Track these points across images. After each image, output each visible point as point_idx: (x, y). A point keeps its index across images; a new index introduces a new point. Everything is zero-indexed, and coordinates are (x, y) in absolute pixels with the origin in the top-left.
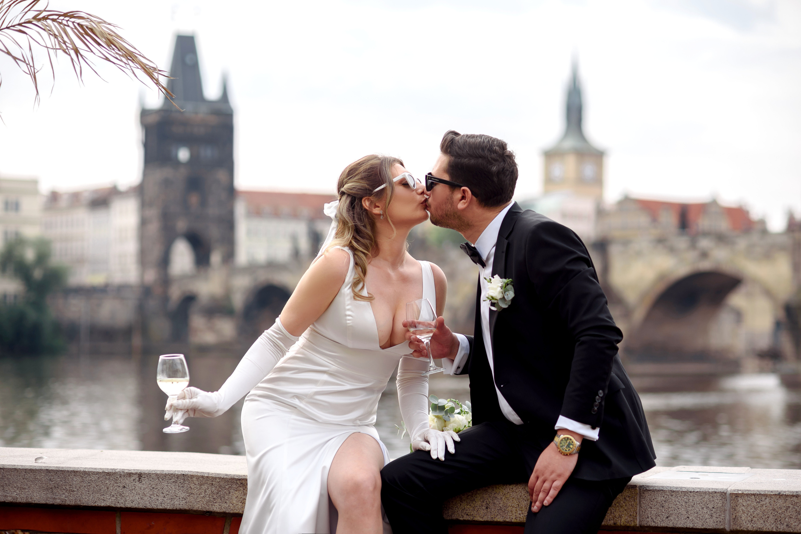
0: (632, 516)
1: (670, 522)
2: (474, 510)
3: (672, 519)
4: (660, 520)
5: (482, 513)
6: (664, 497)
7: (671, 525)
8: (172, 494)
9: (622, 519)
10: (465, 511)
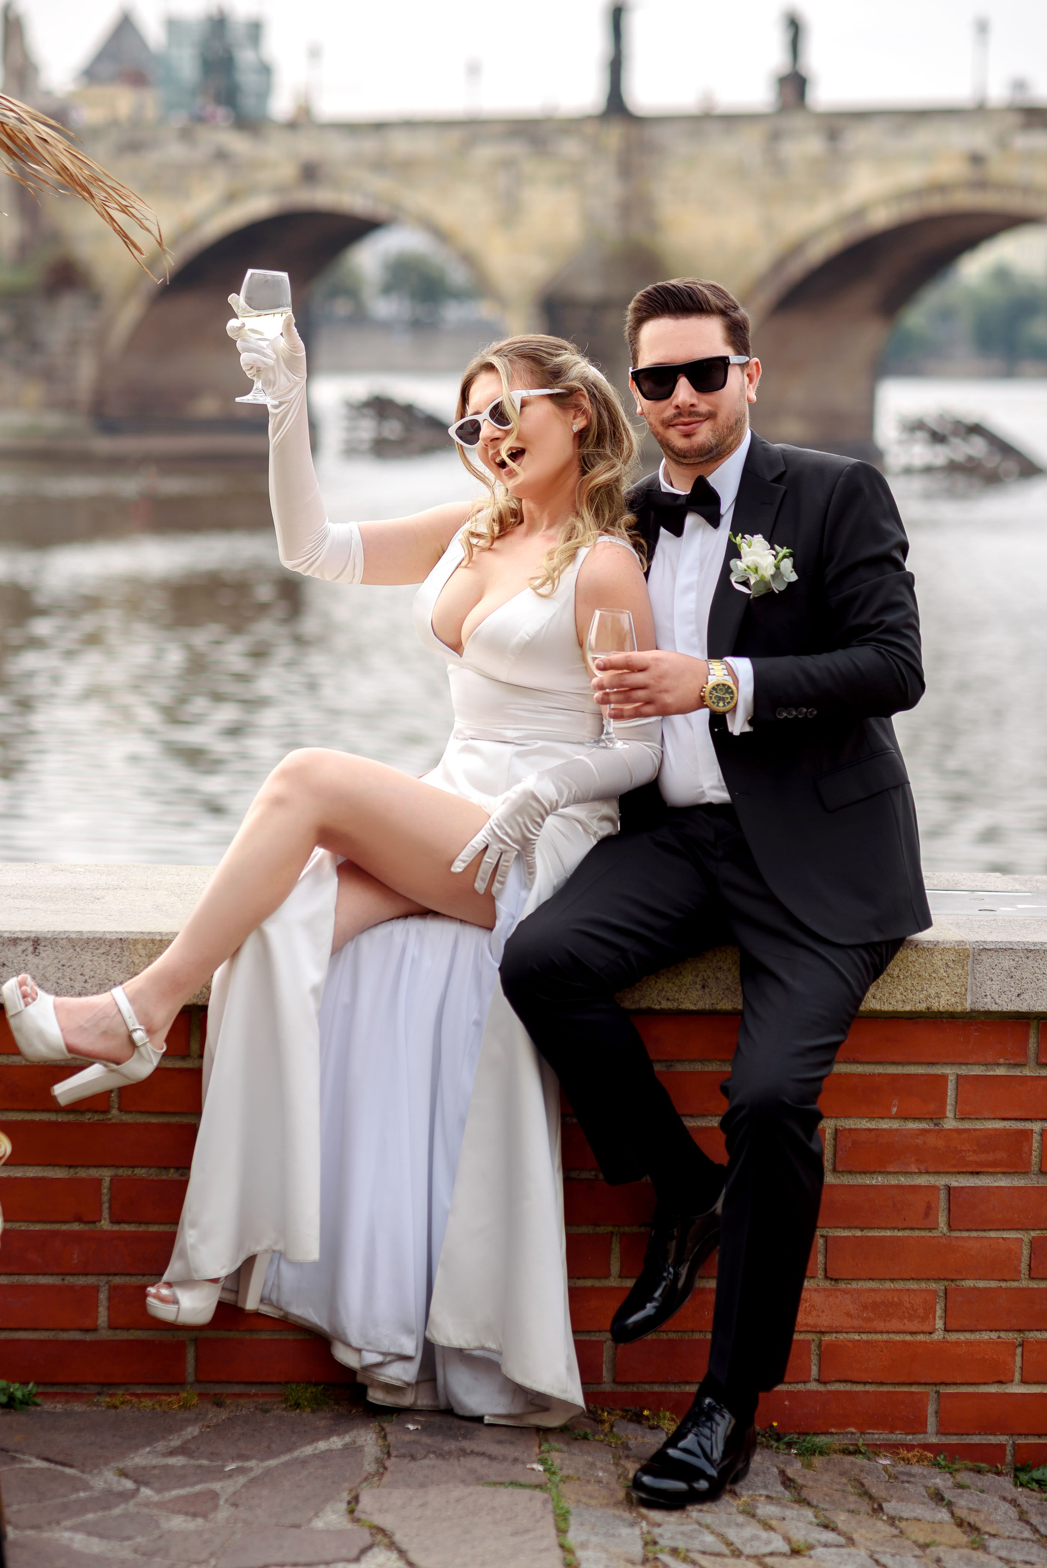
0: (958, 995)
1: (1025, 1004)
2: (681, 991)
3: (1027, 997)
4: (1007, 1000)
5: (694, 996)
6: (1013, 960)
7: (1024, 1008)
8: (101, 976)
9: (942, 999)
10: (664, 993)
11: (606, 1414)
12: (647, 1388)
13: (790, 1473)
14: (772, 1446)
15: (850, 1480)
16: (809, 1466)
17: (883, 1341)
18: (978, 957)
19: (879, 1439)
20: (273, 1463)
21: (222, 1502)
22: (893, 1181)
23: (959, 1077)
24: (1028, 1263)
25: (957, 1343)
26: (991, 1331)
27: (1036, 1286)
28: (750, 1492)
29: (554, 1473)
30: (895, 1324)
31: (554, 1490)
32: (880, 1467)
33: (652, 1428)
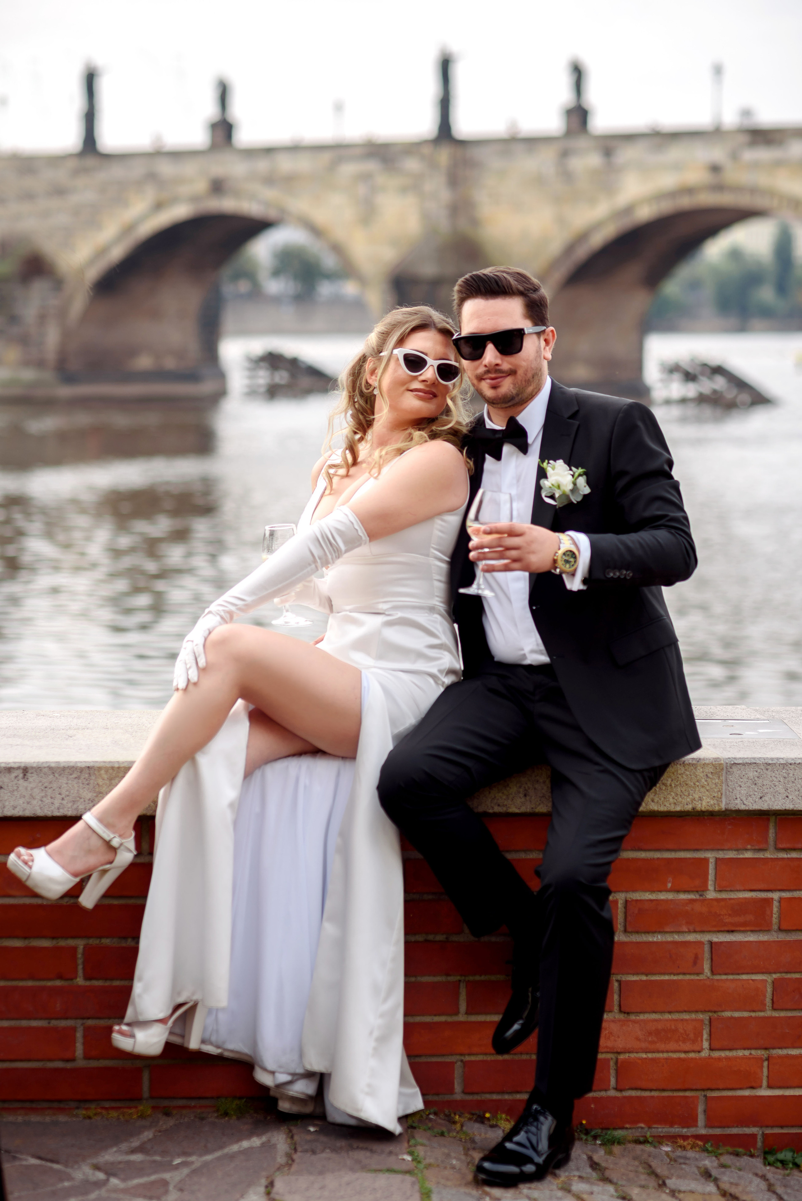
0: (716, 798)
1: (765, 804)
2: (508, 799)
3: (767, 799)
4: (752, 802)
5: (518, 802)
6: (757, 771)
7: (765, 807)
8: (74, 795)
9: (703, 802)
10: (496, 801)
11: (457, 1117)
12: (488, 1097)
13: (596, 1158)
14: (582, 1139)
15: (641, 1163)
16: (610, 1153)
17: (664, 1059)
18: (730, 770)
19: (662, 1132)
20: (209, 1157)
21: (171, 1188)
22: (669, 938)
23: (717, 860)
24: (771, 998)
25: (720, 1059)
26: (744, 1049)
27: (777, 1015)
28: (567, 1174)
29: (419, 1162)
30: (672, 1046)
31: (420, 1175)
32: (663, 1153)
33: (492, 1126)
